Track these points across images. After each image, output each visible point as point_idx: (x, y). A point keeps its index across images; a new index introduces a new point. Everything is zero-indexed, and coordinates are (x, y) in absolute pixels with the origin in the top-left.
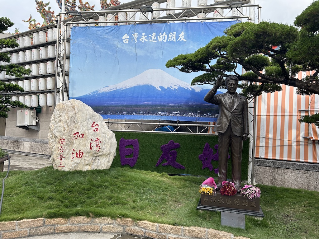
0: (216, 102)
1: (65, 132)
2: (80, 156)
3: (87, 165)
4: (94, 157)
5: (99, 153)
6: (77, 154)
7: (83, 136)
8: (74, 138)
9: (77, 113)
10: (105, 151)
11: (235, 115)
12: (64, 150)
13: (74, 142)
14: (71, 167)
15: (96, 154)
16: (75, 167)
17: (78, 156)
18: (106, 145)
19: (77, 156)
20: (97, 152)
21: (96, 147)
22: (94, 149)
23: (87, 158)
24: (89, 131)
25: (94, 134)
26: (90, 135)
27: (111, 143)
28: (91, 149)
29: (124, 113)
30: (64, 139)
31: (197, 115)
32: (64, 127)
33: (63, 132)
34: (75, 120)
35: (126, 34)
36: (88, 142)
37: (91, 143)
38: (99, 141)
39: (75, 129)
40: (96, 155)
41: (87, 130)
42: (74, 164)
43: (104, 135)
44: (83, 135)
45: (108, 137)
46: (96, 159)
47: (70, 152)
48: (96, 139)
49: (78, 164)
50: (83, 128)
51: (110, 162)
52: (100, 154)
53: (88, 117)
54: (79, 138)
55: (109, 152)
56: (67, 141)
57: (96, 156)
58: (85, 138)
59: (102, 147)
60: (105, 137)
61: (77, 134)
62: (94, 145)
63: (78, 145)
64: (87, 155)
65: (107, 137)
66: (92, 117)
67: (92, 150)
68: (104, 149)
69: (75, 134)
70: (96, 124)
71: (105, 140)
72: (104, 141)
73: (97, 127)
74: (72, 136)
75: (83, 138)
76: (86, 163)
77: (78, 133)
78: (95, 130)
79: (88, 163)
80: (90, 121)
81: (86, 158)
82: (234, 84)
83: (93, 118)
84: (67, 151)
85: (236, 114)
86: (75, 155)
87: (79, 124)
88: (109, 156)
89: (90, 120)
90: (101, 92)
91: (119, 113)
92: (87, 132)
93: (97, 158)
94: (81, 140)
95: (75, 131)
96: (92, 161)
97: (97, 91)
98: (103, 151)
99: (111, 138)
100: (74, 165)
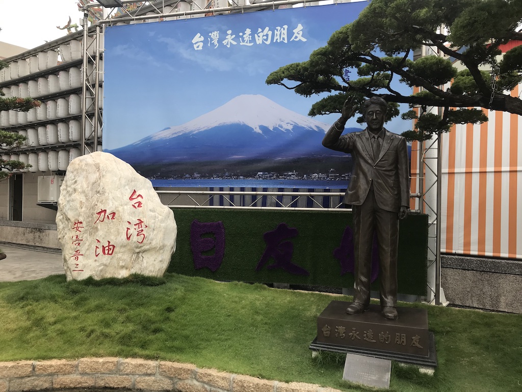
0: (346, 147)
1: (83, 209)
2: (110, 252)
3: (122, 267)
4: (134, 253)
5: (144, 247)
6: (104, 248)
7: (113, 216)
8: (98, 221)
9: (103, 176)
10: (154, 243)
11: (382, 172)
12: (81, 242)
13: (99, 227)
14: (95, 271)
15: (137, 247)
16: (101, 271)
17: (106, 252)
18: (155, 232)
19: (104, 253)
20: (140, 245)
21: (138, 235)
22: (135, 238)
23: (122, 256)
24: (125, 207)
25: (134, 212)
26: (126, 214)
27: (166, 228)
28: (128, 238)
29: (196, 175)
30: (81, 223)
31: (328, 177)
32: (81, 201)
33: (79, 209)
34: (100, 189)
35: (199, 35)
36: (124, 226)
37: (128, 229)
38: (142, 224)
39: (99, 204)
40: (137, 250)
41: (122, 206)
42: (99, 266)
43: (153, 214)
44: (114, 214)
45: (160, 217)
46: (138, 257)
47: (93, 246)
48: (138, 222)
49: (105, 265)
50: (114, 201)
51: (165, 262)
52: (146, 247)
53: (123, 182)
54: (106, 220)
55: (161, 244)
56: (86, 226)
57: (139, 252)
58: (118, 219)
59: (150, 235)
60: (155, 217)
61: (103, 214)
62: (133, 231)
63: (106, 232)
64: (123, 250)
65: (158, 218)
66: (132, 181)
67: (130, 241)
68: (152, 240)
69: (99, 213)
70: (137, 194)
71: (154, 223)
72: (153, 225)
73: (139, 199)
74: (94, 216)
75: (114, 220)
76: (121, 264)
77: (105, 211)
78: (136, 205)
79: (123, 264)
80: (127, 189)
81: (120, 255)
82: (378, 112)
83: (133, 183)
84: (87, 244)
85: (383, 169)
86: (100, 251)
87: (106, 194)
88: (161, 251)
89: (127, 187)
90: (157, 139)
91: (187, 176)
92: (120, 209)
93: (140, 255)
94: (110, 224)
95: (101, 207)
96: (131, 260)
97: (149, 138)
98: (150, 243)
99: (165, 218)
100: (100, 268)
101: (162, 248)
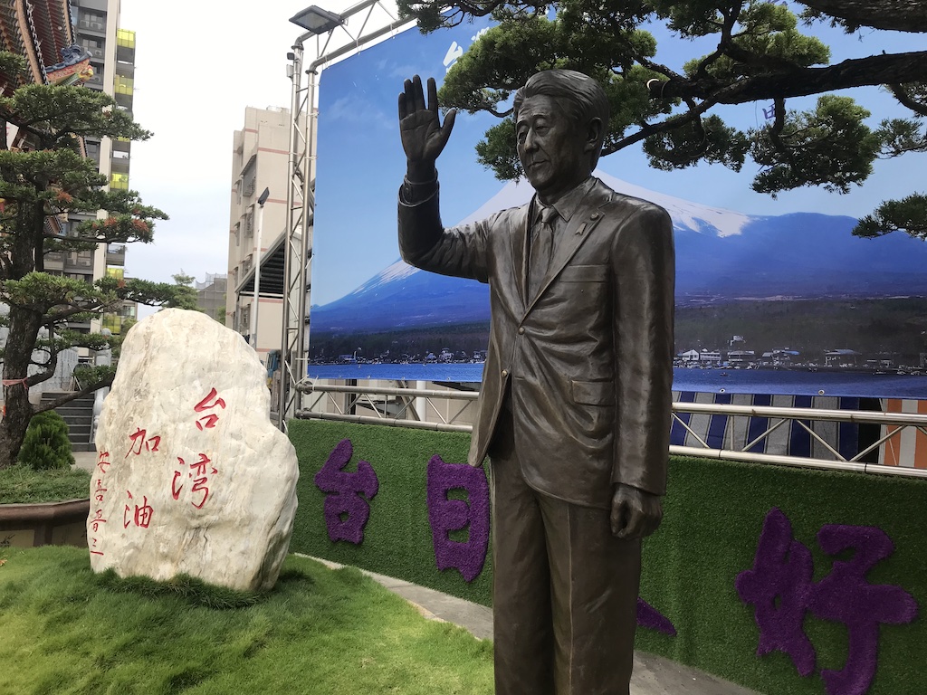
1: (113, 426)
2: (145, 523)
3: (165, 557)
4: (188, 528)
5: (208, 517)
6: (137, 510)
7: (157, 444)
8: (132, 452)
9: (152, 359)
10: (228, 509)
12: (105, 494)
13: (132, 466)
14: (120, 558)
15: (193, 516)
16: (129, 559)
17: (140, 519)
18: (233, 485)
19: (137, 523)
20: (198, 512)
21: (194, 489)
22: (187, 496)
23: (166, 533)
24: (181, 426)
27: (258, 479)
28: (176, 495)
29: (446, 354)
30: (107, 454)
31: (725, 358)
32: (111, 410)
34: (142, 386)
36: (170, 468)
37: (177, 474)
38: (208, 465)
39: (136, 418)
40: (195, 523)
41: (174, 422)
42: (127, 548)
43: (234, 442)
44: (157, 439)
45: (249, 452)
46: (196, 539)
47: (121, 503)
48: (199, 460)
49: (136, 548)
52: (212, 518)
53: (189, 371)
54: (144, 451)
55: (244, 513)
56: (114, 462)
57: (198, 526)
58: (163, 452)
59: (221, 491)
60: (238, 451)
61: (139, 438)
62: (186, 481)
63: (143, 477)
64: (166, 519)
65: (243, 453)
66: (210, 370)
67: (179, 500)
68: (225, 502)
70: (217, 397)
71: (233, 464)
72: (230, 469)
73: (217, 410)
74: (126, 442)
75: (156, 453)
76: (161, 550)
77: (144, 431)
78: (203, 423)
79: (165, 551)
81: (160, 530)
83: (213, 373)
84: (113, 499)
85: (550, 334)
86: (131, 515)
87: (150, 397)
91: (431, 356)
92: (170, 429)
93: (202, 533)
94: (150, 460)
96: (180, 543)
97: (376, 279)
98: (221, 509)
99: (261, 454)
100: (127, 554)
101: (247, 522)
